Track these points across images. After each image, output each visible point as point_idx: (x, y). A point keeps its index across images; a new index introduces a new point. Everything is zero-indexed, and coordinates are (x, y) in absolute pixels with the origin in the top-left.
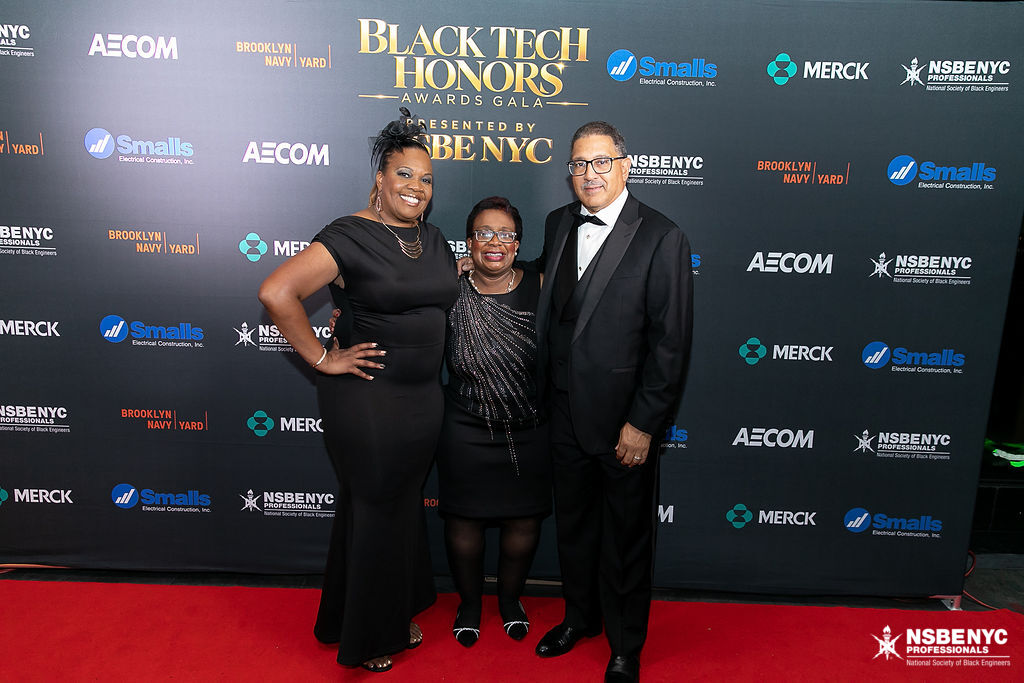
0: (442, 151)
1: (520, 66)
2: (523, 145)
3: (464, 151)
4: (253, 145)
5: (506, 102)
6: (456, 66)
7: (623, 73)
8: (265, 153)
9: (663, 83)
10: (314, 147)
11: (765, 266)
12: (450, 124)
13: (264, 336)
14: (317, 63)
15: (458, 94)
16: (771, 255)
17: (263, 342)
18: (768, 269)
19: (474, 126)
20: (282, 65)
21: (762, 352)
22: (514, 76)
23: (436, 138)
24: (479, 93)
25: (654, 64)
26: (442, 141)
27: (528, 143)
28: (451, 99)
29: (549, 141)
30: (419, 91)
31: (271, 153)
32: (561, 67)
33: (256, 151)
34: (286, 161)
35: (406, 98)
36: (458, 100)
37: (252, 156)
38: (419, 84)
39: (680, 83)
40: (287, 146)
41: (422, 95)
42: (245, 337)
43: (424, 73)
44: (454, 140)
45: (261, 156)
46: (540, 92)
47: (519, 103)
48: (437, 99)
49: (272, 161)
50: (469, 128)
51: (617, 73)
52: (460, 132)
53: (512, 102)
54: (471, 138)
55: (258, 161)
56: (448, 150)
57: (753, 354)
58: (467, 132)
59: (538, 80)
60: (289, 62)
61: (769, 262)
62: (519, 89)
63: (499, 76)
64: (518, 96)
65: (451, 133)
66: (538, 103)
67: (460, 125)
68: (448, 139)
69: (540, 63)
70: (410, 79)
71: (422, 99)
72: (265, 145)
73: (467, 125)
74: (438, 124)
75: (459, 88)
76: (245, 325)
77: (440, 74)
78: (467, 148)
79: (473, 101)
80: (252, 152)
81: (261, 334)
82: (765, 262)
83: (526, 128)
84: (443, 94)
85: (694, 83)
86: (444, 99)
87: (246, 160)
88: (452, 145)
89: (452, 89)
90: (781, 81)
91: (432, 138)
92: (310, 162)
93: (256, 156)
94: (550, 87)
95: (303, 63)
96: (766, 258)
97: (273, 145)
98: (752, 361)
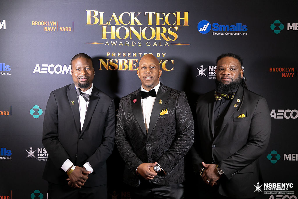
0: (123, 67)
1: (158, 29)
2: (160, 63)
3: (133, 66)
4: (38, 66)
5: (152, 44)
6: (129, 29)
7: (205, 30)
8: (43, 69)
9: (223, 34)
10: (65, 66)
11: (277, 116)
12: (127, 54)
13: (40, 153)
14: (68, 29)
15: (130, 41)
16: (279, 111)
17: (39, 156)
18: (278, 118)
19: (138, 55)
20: (52, 30)
21: (278, 157)
22: (156, 33)
23: (121, 61)
24: (140, 41)
25: (219, 26)
26: (123, 62)
27: (162, 62)
28: (127, 43)
29: (172, 61)
30: (113, 40)
31: (46, 69)
32: (177, 28)
33: (39, 68)
34: (52, 73)
35: (107, 43)
36: (130, 44)
37: (37, 71)
38: (113, 37)
39: (231, 34)
40: (53, 66)
41: (114, 42)
42: (31, 154)
43: (115, 32)
44: (129, 61)
45: (41, 71)
46: (168, 39)
47: (158, 44)
48: (121, 43)
49: (46, 72)
50: (136, 56)
51: (202, 30)
52: (131, 58)
53: (155, 44)
54: (137, 60)
55: (40, 73)
56: (126, 66)
57: (274, 159)
58: (135, 58)
59: (167, 34)
60: (55, 29)
61: (278, 114)
62: (158, 38)
63: (149, 33)
64: (158, 42)
65: (128, 58)
66: (167, 44)
67: (132, 55)
68: (126, 61)
69: (167, 27)
70: (109, 35)
71: (114, 43)
72: (43, 65)
73: (135, 55)
74: (122, 55)
75: (131, 39)
76: (31, 148)
77: (122, 33)
78: (135, 65)
79: (137, 44)
80: (37, 69)
81: (38, 153)
82: (276, 114)
83: (161, 55)
84: (124, 42)
85: (237, 34)
86: (124, 43)
87: (34, 72)
88: (128, 64)
89: (128, 39)
90: (277, 32)
91: (118, 61)
92: (63, 73)
93: (39, 70)
94: (172, 37)
95: (61, 29)
96: (277, 112)
97: (47, 65)
98: (274, 162)
